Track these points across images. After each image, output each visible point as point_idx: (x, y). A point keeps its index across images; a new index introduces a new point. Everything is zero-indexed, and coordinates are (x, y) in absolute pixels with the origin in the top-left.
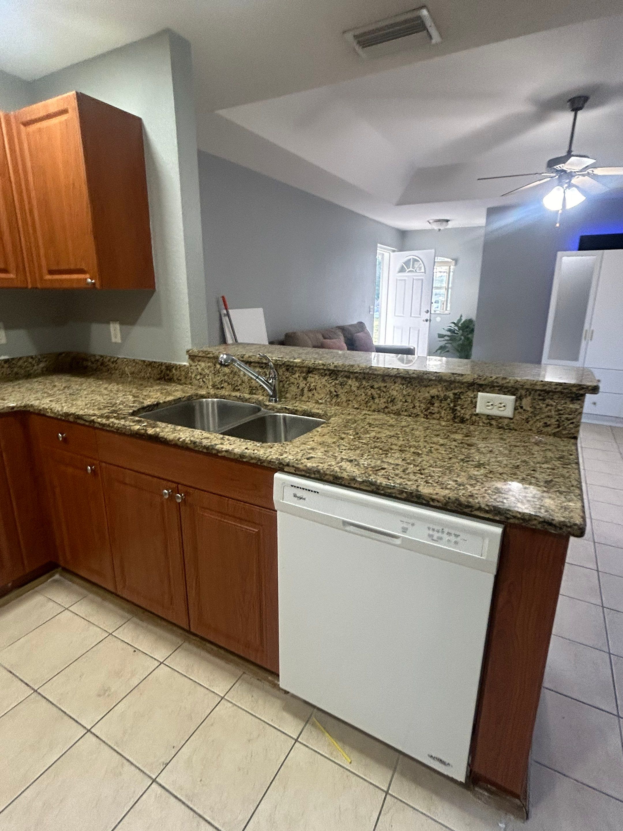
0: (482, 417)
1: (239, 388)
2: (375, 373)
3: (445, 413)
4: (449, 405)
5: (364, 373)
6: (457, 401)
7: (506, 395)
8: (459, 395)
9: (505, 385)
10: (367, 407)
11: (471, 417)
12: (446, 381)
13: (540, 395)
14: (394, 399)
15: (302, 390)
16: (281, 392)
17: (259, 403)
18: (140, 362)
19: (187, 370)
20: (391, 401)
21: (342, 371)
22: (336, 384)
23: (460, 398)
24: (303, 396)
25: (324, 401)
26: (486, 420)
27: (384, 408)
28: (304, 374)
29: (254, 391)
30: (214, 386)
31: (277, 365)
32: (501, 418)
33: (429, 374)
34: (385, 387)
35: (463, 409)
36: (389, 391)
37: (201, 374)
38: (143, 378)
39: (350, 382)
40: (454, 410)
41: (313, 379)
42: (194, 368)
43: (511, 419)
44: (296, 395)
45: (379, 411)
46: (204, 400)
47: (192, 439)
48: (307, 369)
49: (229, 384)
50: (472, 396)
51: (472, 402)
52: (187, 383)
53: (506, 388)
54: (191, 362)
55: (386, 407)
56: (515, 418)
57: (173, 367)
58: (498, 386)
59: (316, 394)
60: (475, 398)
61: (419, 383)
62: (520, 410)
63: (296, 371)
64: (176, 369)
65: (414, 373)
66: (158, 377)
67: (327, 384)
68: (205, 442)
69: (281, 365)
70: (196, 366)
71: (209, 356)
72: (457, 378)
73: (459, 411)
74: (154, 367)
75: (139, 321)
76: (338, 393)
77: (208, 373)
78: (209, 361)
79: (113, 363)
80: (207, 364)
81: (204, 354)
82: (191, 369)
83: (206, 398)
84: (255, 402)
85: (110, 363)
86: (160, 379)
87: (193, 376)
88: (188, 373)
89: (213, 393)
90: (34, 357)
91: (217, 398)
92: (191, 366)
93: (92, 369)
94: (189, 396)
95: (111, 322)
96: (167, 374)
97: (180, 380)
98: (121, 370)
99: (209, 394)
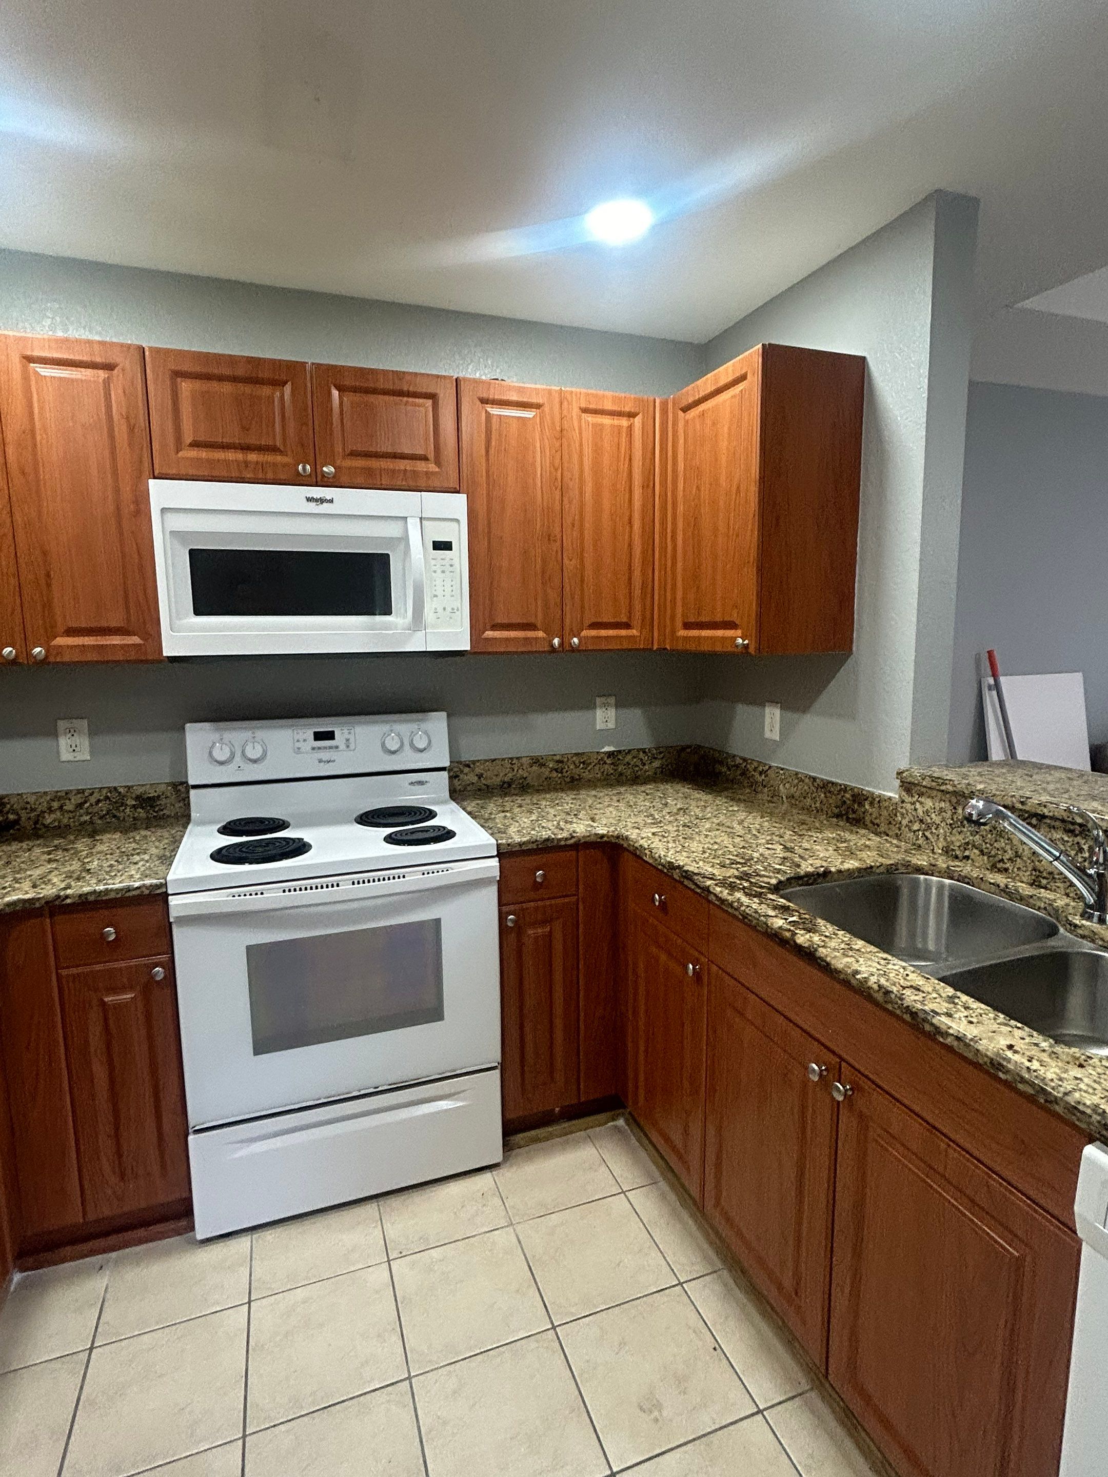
1: (1006, 866)
17: (1056, 912)
18: (807, 780)
19: (893, 810)
29: (1044, 882)
30: (947, 851)
37: (921, 821)
38: (808, 810)
42: (909, 806)
46: (922, 877)
47: (883, 981)
49: (982, 853)
52: (891, 833)
54: (904, 793)
57: (866, 800)
64: (871, 804)
66: (836, 811)
68: (910, 998)
70: (913, 804)
71: (943, 788)
74: (830, 792)
75: (817, 705)
77: (938, 822)
78: (943, 798)
79: (761, 773)
80: (937, 804)
81: (934, 784)
82: (902, 807)
83: (927, 874)
84: (1045, 909)
85: (757, 775)
86: (838, 816)
87: (905, 822)
88: (896, 815)
89: (945, 866)
90: (647, 750)
91: (952, 879)
92: (903, 802)
93: (727, 780)
94: (892, 864)
95: (767, 704)
96: (853, 810)
97: (878, 825)
98: (772, 788)
99: (934, 866)
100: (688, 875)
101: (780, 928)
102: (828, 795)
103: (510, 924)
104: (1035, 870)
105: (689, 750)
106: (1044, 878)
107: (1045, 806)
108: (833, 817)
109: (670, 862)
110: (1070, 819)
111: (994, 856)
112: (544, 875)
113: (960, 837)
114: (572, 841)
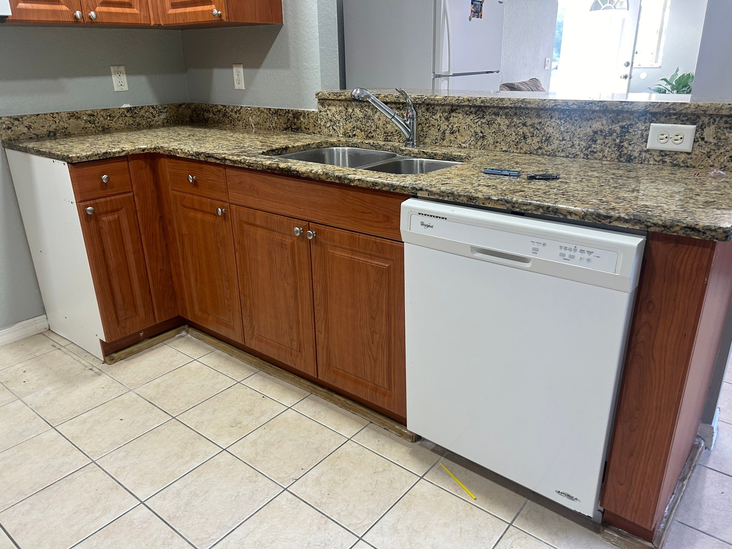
0: (653, 153)
1: (372, 135)
2: (529, 106)
3: (608, 152)
4: (615, 140)
5: (516, 108)
6: (625, 136)
7: (684, 124)
8: (627, 128)
9: (683, 112)
10: (517, 149)
11: (640, 154)
12: (614, 112)
13: (726, 122)
14: (550, 137)
15: (444, 133)
16: (419, 136)
17: (395, 149)
18: (265, 111)
19: (316, 117)
20: (547, 140)
21: (489, 107)
22: (482, 123)
23: (628, 132)
24: (443, 140)
25: (467, 145)
26: (658, 156)
27: (537, 149)
28: (446, 114)
29: (389, 138)
30: (345, 134)
31: (417, 104)
32: (676, 153)
33: (591, 103)
34: (540, 123)
35: (630, 145)
36: (544, 128)
37: (331, 120)
38: (269, 129)
39: (499, 119)
40: (620, 147)
41: (456, 119)
42: (324, 113)
43: (689, 153)
44: (437, 139)
45: (530, 153)
46: (335, 148)
47: (324, 170)
48: (450, 108)
49: (361, 131)
50: (643, 127)
51: (642, 135)
52: (316, 132)
53: (685, 115)
54: (320, 106)
55: (540, 148)
56: (694, 152)
57: (301, 115)
58: (675, 114)
59: (459, 137)
60: (646, 130)
61: (580, 116)
62: (702, 143)
63: (437, 110)
64: (304, 117)
65: (574, 104)
66: (285, 126)
67: (472, 124)
68: (337, 173)
69: (420, 104)
70: (326, 111)
71: (340, 98)
72: (626, 106)
73: (626, 148)
74: (280, 115)
75: (266, 61)
76: (484, 134)
77: (339, 119)
78: (341, 104)
79: (236, 113)
80: (337, 109)
81: (335, 96)
82: (320, 115)
83: (336, 146)
84: (391, 149)
85: (233, 114)
86: (286, 129)
87: (322, 124)
88: (317, 120)
89: (345, 140)
90: (155, 106)
91: (349, 147)
92: (320, 112)
93: (214, 122)
94: (319, 143)
95: (233, 65)
96: (294, 123)
97: (309, 129)
98: (244, 121)
99: (339, 141)
100: (210, 156)
101: (270, 164)
102: (279, 117)
103: (89, 213)
104: (385, 133)
105: (184, 106)
106: (389, 136)
107: (387, 97)
108: (283, 130)
109: (195, 152)
110: (398, 101)
111: (367, 131)
112: (108, 178)
113: (350, 125)
114: (123, 154)
